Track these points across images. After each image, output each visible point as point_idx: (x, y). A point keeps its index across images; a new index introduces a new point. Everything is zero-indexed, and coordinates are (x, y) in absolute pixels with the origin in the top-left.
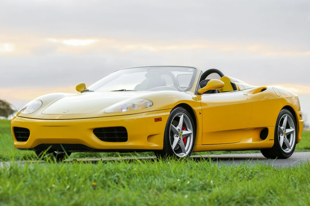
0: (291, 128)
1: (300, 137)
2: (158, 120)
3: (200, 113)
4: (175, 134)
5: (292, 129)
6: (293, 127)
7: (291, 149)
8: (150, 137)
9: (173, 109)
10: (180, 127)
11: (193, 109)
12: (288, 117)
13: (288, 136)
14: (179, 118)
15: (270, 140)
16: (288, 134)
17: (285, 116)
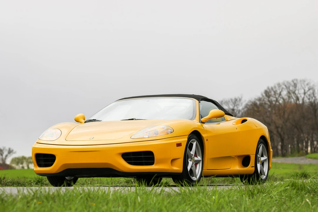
0: (264, 156)
1: (270, 166)
2: (179, 145)
3: (207, 140)
4: (190, 158)
5: (265, 158)
6: (266, 156)
7: (265, 176)
8: (173, 161)
9: (189, 135)
10: (193, 153)
11: (202, 136)
12: (263, 147)
13: (263, 164)
14: (193, 144)
15: (252, 167)
16: (262, 162)
17: (260, 146)
